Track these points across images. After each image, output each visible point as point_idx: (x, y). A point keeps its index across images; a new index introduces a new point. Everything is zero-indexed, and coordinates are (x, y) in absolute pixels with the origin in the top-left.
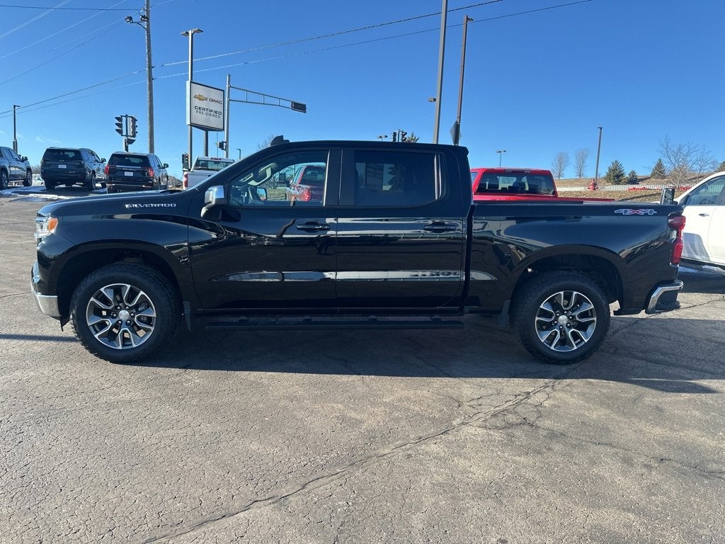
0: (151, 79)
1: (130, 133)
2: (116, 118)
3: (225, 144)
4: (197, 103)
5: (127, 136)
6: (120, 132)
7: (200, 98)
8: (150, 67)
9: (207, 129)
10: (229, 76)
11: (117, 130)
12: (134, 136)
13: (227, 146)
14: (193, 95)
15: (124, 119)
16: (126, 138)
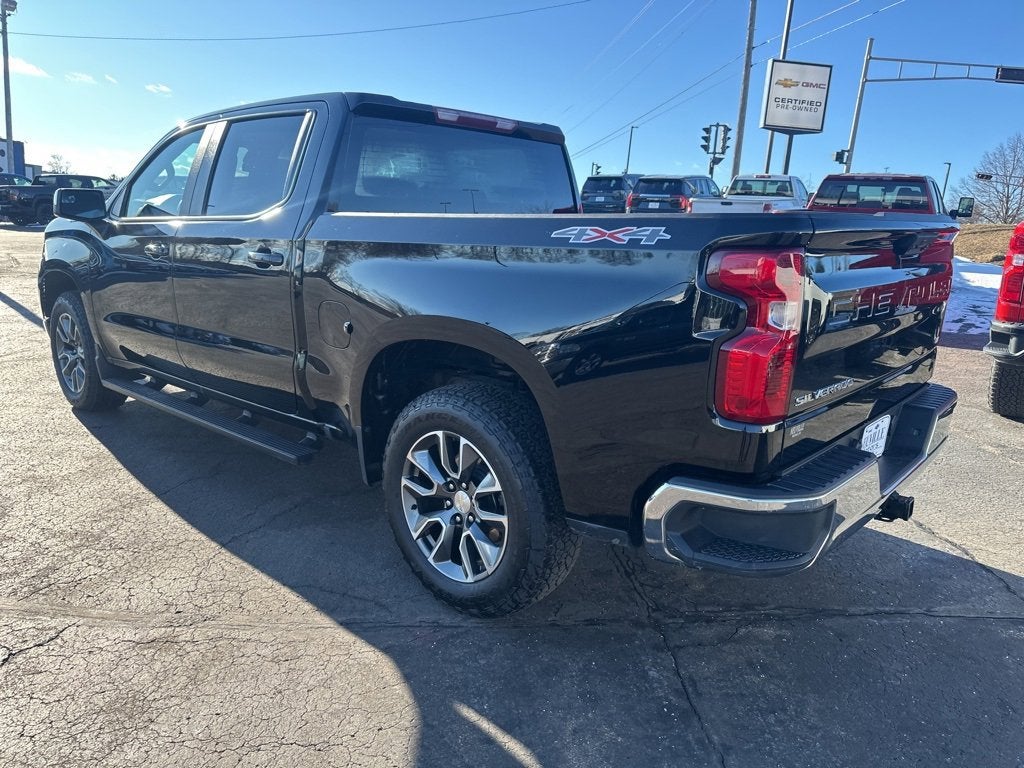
0: (748, 65)
1: (719, 150)
2: (705, 129)
3: (846, 154)
4: (781, 92)
5: (714, 153)
6: (706, 148)
7: (786, 84)
8: (750, 48)
9: (791, 132)
10: (872, 40)
11: (702, 146)
12: (723, 153)
13: (850, 158)
14: (774, 81)
15: (714, 129)
16: (712, 156)
